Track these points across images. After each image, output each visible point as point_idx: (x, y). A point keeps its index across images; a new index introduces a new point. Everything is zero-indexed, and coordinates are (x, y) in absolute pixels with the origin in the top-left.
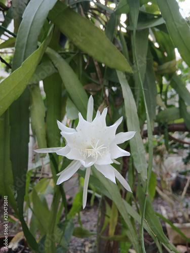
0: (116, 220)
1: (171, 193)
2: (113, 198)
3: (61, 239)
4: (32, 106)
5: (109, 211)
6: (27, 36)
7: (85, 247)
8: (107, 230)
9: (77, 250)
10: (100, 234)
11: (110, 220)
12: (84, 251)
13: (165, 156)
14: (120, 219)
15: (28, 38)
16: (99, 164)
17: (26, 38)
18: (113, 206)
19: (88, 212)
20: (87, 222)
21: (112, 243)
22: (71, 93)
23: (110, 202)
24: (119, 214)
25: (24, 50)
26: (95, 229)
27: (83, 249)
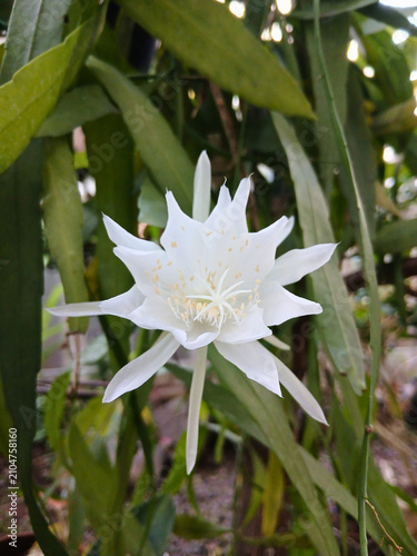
0: (279, 496)
2: (272, 440)
3: (142, 546)
4: (48, 197)
5: (261, 476)
6: (37, 18)
8: (258, 520)
10: (240, 530)
11: (266, 497)
14: (290, 494)
16: (228, 341)
18: (272, 462)
19: (213, 474)
20: (212, 497)
21: (270, 553)
23: (264, 453)
24: (288, 482)
26: (230, 515)
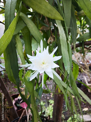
1: (89, 70)
4: (17, 45)
7: (51, 95)
9: (47, 96)
12: (51, 97)
13: (86, 53)
15: (10, 12)
17: (9, 12)
21: (60, 95)
22: (34, 35)
25: (9, 18)
27: (50, 96)
